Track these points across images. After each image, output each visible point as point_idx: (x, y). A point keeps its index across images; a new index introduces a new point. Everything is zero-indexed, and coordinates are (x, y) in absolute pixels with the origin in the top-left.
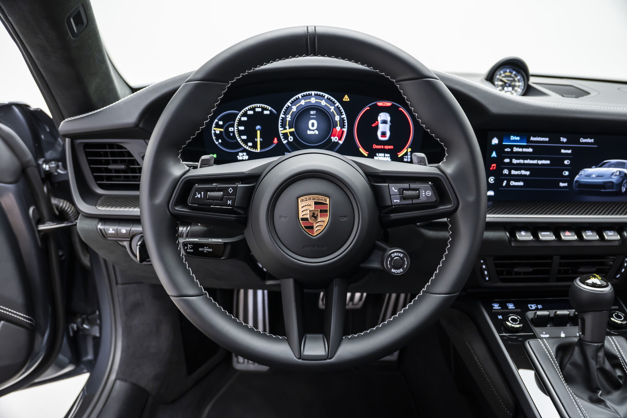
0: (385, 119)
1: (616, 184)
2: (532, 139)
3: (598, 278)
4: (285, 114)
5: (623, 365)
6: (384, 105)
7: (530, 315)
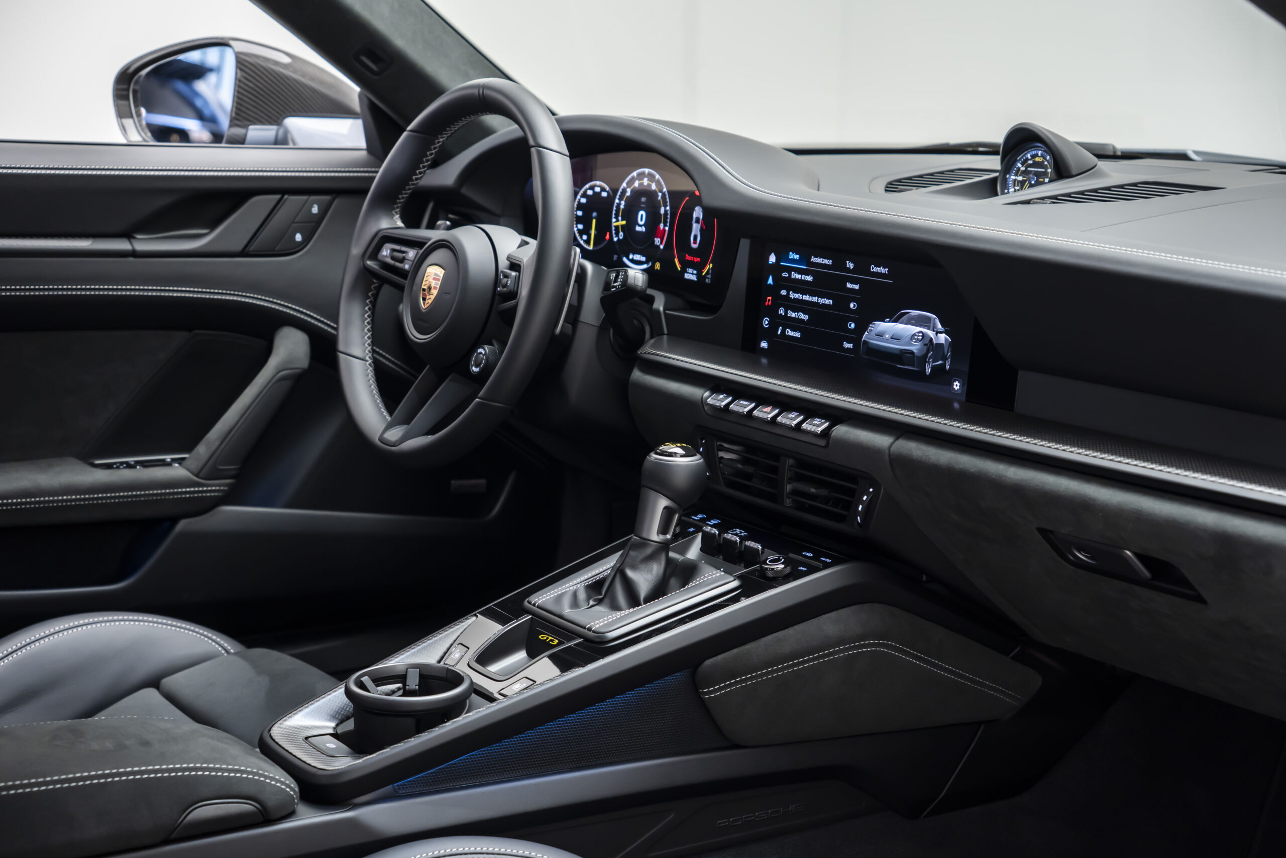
0: (699, 216)
1: (917, 357)
2: (813, 259)
4: (620, 199)
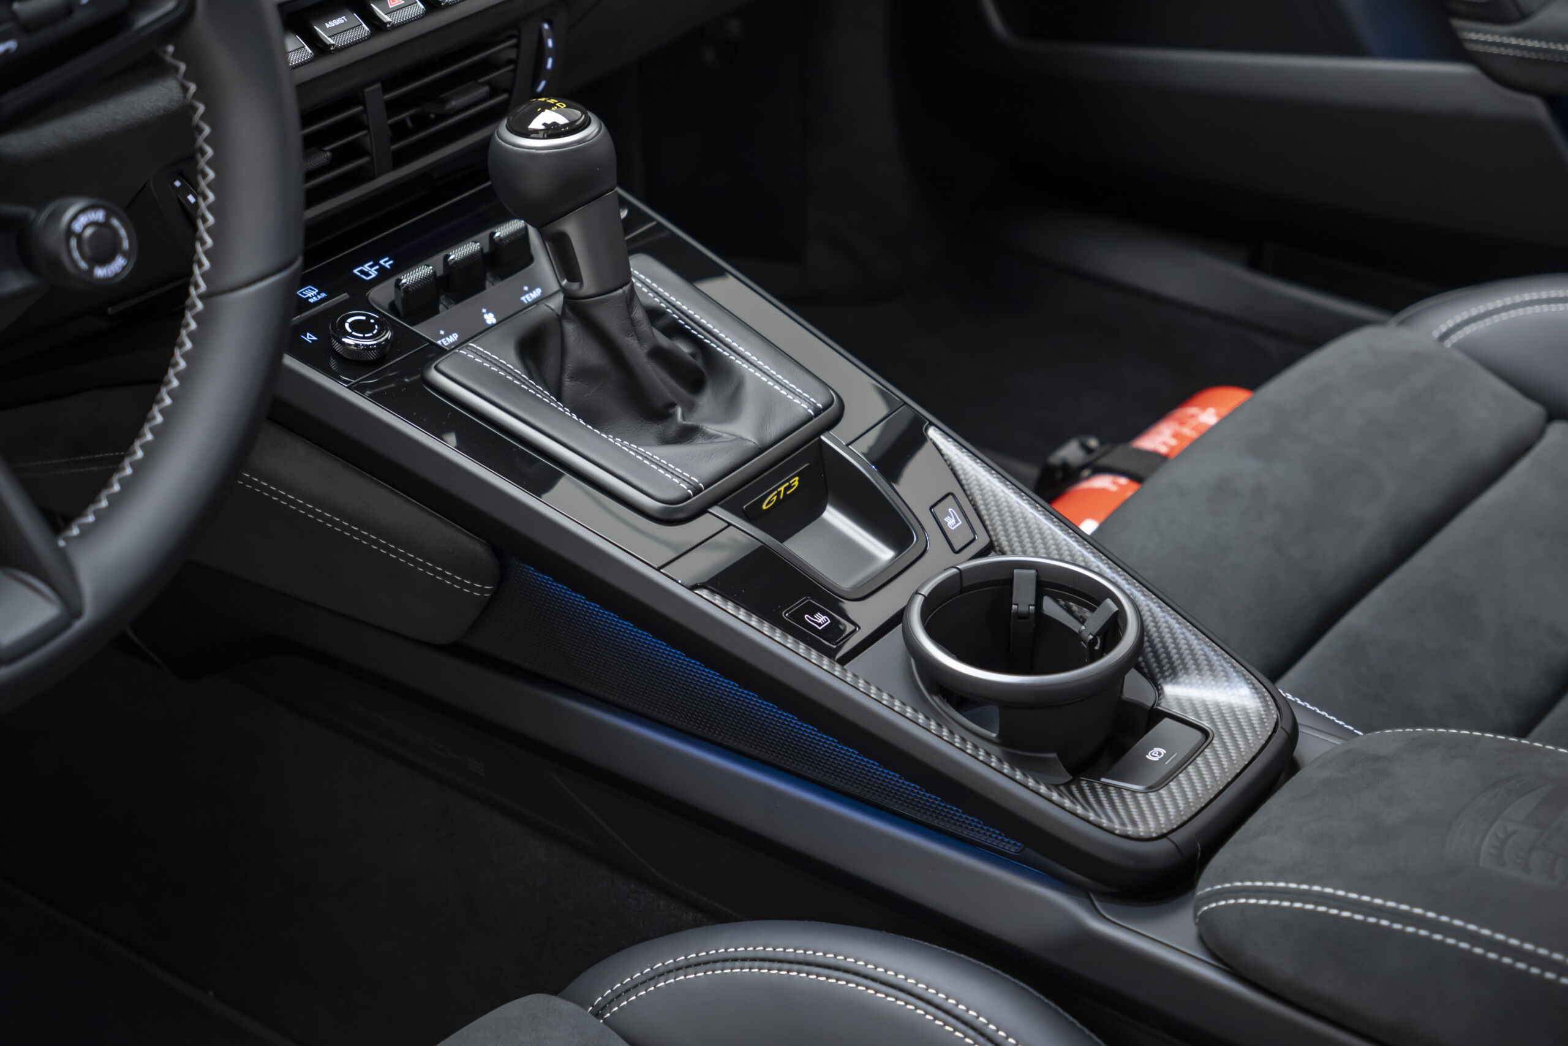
3: (558, 104)
5: (683, 323)
7: (382, 295)
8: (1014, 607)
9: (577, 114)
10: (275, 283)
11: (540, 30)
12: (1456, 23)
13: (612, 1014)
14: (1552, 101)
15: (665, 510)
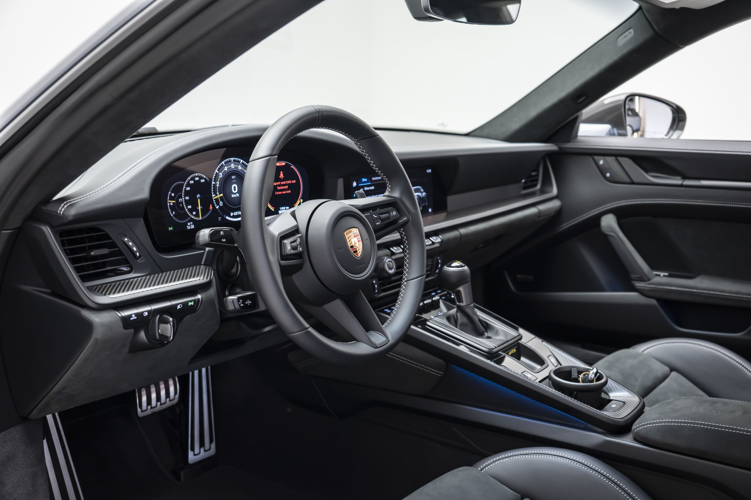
2: (373, 179)
4: (216, 181)
6: (281, 165)
8: (573, 377)
9: (461, 264)
10: (419, 279)
11: (438, 258)
12: (633, 282)
13: (484, 471)
14: (658, 300)
15: (489, 351)
